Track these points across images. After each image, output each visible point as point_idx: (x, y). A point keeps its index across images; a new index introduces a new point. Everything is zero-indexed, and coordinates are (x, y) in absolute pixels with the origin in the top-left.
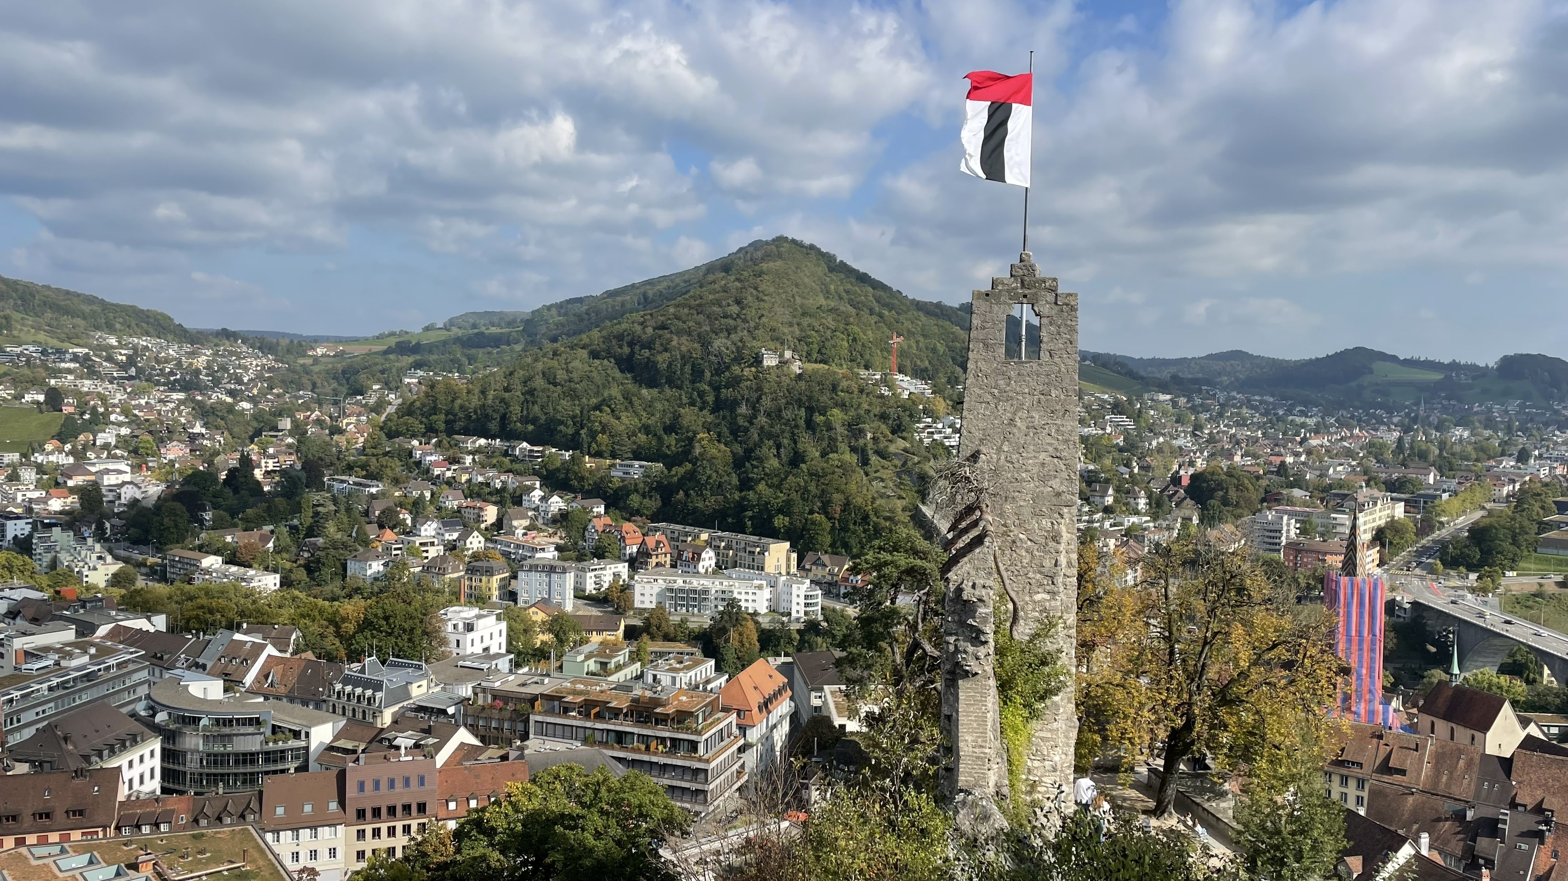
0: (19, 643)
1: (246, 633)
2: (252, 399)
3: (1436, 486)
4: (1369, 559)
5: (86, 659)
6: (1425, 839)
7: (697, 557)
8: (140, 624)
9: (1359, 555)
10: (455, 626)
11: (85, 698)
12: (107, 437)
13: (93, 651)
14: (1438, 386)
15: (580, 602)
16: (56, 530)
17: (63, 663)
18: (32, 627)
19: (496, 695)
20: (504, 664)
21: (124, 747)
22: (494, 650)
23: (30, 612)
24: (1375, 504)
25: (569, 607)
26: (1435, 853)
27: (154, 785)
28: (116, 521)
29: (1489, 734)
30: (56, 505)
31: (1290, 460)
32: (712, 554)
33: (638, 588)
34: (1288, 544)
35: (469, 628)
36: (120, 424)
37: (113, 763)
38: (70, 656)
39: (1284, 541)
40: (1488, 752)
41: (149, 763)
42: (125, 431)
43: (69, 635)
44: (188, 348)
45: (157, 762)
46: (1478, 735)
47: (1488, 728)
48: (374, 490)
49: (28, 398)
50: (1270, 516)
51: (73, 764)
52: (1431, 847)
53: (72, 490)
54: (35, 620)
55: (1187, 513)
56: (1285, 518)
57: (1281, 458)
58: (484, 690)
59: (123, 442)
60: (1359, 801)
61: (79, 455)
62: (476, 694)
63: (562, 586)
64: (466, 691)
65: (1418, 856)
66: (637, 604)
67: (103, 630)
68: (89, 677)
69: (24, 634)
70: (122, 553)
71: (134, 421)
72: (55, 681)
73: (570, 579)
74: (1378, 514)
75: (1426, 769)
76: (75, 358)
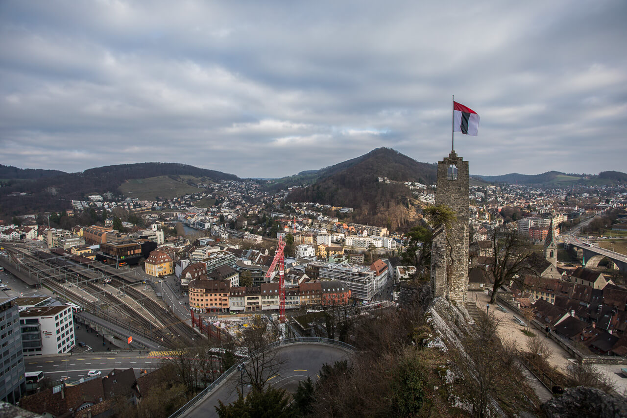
0: (209, 251)
1: (255, 250)
2: (255, 195)
3: (578, 211)
4: (556, 232)
5: (222, 255)
6: (573, 312)
7: (362, 232)
8: (233, 247)
9: (553, 231)
10: (302, 249)
11: (223, 264)
12: (225, 204)
13: (224, 253)
14: (579, 181)
15: (332, 244)
16: (215, 226)
17: (218, 256)
18: (211, 248)
19: (313, 266)
20: (314, 259)
21: (231, 275)
22: (312, 255)
23: (211, 244)
24: (558, 216)
25: (330, 245)
26: (577, 316)
27: (237, 284)
28: (227, 223)
29: (595, 283)
30: (215, 220)
31: (531, 204)
32: (366, 231)
33: (347, 240)
34: (531, 228)
35: (306, 250)
36: (227, 201)
37: (229, 279)
38: (219, 254)
39: (529, 227)
40: (594, 288)
41: (236, 279)
42: (228, 203)
43: (219, 249)
44: (241, 183)
45: (238, 279)
46: (591, 283)
47: (595, 281)
48: (282, 216)
49: (209, 195)
50: (525, 220)
51: (221, 279)
52: (575, 314)
53: (218, 217)
54: (212, 246)
55: (500, 219)
56: (530, 220)
57: (528, 204)
58: (310, 265)
59: (228, 206)
60: (552, 300)
61: (219, 208)
62: (308, 266)
63: (328, 240)
64: (306, 265)
65: (571, 316)
66: (347, 245)
67: (226, 248)
68: (224, 259)
69: (210, 249)
70: (229, 231)
71: (230, 200)
72: (217, 260)
73: (330, 237)
74: (559, 219)
75: (574, 292)
76: (218, 186)
